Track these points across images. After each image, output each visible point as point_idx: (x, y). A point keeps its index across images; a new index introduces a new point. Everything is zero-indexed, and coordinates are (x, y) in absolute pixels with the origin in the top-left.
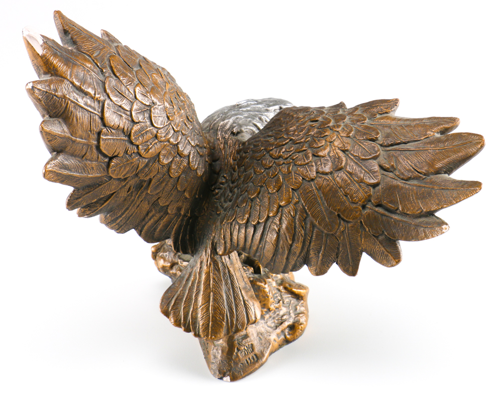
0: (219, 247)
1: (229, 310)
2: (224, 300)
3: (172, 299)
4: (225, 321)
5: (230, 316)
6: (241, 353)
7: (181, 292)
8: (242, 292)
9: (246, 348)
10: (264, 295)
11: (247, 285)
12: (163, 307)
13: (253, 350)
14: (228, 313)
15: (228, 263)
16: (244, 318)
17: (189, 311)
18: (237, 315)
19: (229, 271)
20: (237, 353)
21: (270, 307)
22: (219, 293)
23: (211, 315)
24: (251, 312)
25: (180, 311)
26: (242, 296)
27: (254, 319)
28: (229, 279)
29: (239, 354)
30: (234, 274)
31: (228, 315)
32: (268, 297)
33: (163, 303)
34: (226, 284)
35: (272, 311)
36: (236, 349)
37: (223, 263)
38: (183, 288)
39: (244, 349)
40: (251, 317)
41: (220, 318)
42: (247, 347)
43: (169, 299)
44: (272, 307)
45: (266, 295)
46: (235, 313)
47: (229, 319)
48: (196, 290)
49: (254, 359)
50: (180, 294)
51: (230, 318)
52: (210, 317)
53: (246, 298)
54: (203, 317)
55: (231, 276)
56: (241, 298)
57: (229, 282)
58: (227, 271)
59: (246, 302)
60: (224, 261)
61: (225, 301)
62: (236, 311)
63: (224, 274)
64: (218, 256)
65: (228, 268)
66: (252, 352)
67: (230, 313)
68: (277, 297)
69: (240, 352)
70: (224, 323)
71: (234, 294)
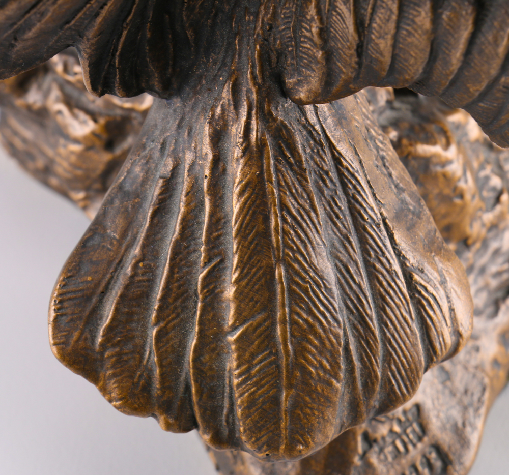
0: (297, 70)
1: (354, 327)
2: (329, 290)
3: (101, 301)
4: (342, 375)
5: (360, 347)
6: (381, 450)
7: (135, 266)
8: (397, 237)
9: (397, 428)
10: (447, 191)
11: (405, 196)
12: (68, 336)
13: (424, 429)
14: (352, 340)
15: (329, 120)
16: (414, 345)
17: (183, 345)
18: (386, 340)
19: (337, 159)
20: (364, 456)
21: (468, 231)
22: (311, 265)
23: (283, 362)
24: (437, 317)
25: (143, 347)
26: (399, 254)
27: (449, 339)
28: (340, 192)
29: (374, 459)
30: (356, 165)
31: (352, 347)
32: (461, 196)
33: (64, 320)
34: (333, 217)
35: (474, 243)
36: (360, 439)
37: (308, 128)
38: (144, 247)
39: (391, 431)
40: (440, 334)
41: (322, 366)
42: (399, 421)
43: (88, 298)
44: (475, 230)
45: (455, 189)
46: (377, 332)
47: (357, 364)
48: (209, 260)
49: (430, 466)
50: (134, 275)
51: (361, 359)
52: (279, 367)
53: (412, 260)
54: (248, 370)
55: (345, 177)
56: (396, 267)
57: (343, 205)
58: (328, 158)
59: (416, 277)
60: (313, 119)
61: (336, 291)
62: (382, 323)
63: (322, 175)
64: (289, 104)
65: (332, 147)
66: (420, 439)
67: (358, 337)
68: (487, 178)
69: (376, 448)
70: (338, 385)
71: (365, 252)
